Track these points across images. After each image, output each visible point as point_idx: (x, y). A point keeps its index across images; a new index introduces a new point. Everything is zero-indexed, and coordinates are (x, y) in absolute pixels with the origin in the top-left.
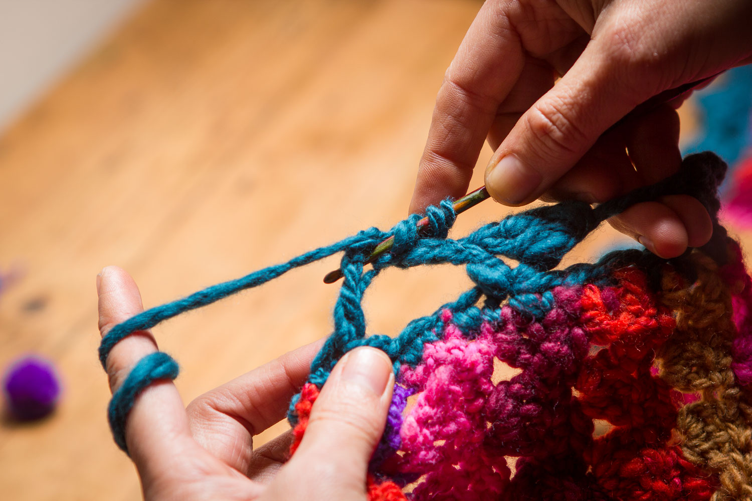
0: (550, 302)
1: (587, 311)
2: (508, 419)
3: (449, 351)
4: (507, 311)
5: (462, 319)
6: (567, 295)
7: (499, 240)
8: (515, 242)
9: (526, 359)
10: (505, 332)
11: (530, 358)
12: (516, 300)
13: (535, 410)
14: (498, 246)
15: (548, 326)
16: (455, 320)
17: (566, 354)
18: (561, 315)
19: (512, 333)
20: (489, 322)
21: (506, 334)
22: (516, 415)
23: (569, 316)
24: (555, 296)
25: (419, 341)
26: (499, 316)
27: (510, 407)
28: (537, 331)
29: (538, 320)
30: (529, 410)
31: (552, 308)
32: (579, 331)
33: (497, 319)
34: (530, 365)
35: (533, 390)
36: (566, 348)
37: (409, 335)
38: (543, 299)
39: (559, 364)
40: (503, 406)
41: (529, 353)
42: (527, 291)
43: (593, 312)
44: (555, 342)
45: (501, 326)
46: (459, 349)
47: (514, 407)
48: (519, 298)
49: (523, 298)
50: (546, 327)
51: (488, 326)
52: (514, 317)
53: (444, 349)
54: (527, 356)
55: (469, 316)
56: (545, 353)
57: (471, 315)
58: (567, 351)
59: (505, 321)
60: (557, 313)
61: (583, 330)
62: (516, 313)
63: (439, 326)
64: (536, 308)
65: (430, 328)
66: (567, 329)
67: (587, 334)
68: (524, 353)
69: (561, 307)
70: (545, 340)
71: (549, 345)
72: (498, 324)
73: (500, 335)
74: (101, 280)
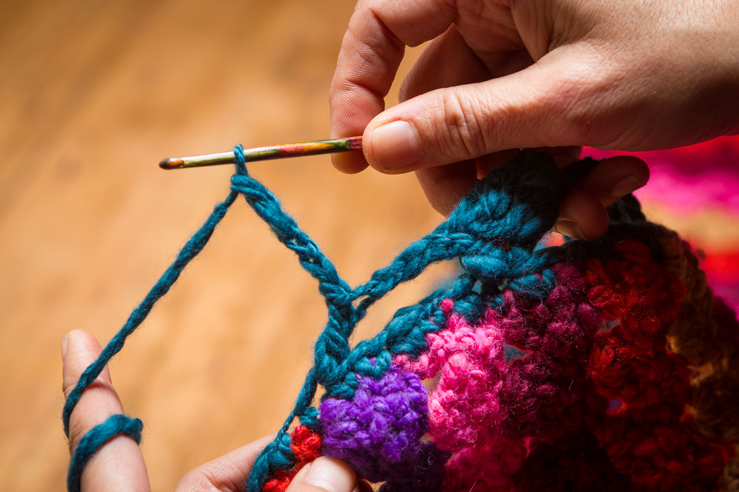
0: (551, 280)
1: (594, 286)
2: (524, 401)
4: (510, 294)
6: (569, 272)
9: (535, 341)
10: (510, 316)
11: (539, 339)
12: (516, 283)
13: (551, 390)
15: (552, 305)
19: (516, 317)
20: (493, 308)
21: (512, 318)
22: (533, 396)
23: (573, 293)
24: (556, 275)
25: (418, 331)
26: (502, 301)
27: (526, 388)
28: (543, 312)
29: (542, 301)
30: (545, 390)
31: (554, 286)
32: (587, 307)
33: (500, 303)
34: (540, 346)
35: (548, 371)
36: (574, 325)
38: (544, 278)
39: (569, 343)
40: (519, 388)
42: (527, 273)
44: (562, 321)
45: (506, 310)
46: (469, 336)
47: (530, 388)
50: (550, 307)
51: (492, 311)
52: (516, 300)
53: (454, 338)
54: (536, 337)
55: (471, 303)
56: (553, 333)
57: (473, 301)
58: (575, 328)
59: (508, 306)
60: (560, 290)
61: (591, 305)
62: (518, 297)
63: (438, 315)
64: (539, 289)
65: (426, 317)
66: (573, 306)
67: (597, 309)
68: (532, 335)
69: (564, 284)
70: (551, 320)
71: (556, 325)
72: (503, 309)
73: (506, 320)
74: (69, 341)
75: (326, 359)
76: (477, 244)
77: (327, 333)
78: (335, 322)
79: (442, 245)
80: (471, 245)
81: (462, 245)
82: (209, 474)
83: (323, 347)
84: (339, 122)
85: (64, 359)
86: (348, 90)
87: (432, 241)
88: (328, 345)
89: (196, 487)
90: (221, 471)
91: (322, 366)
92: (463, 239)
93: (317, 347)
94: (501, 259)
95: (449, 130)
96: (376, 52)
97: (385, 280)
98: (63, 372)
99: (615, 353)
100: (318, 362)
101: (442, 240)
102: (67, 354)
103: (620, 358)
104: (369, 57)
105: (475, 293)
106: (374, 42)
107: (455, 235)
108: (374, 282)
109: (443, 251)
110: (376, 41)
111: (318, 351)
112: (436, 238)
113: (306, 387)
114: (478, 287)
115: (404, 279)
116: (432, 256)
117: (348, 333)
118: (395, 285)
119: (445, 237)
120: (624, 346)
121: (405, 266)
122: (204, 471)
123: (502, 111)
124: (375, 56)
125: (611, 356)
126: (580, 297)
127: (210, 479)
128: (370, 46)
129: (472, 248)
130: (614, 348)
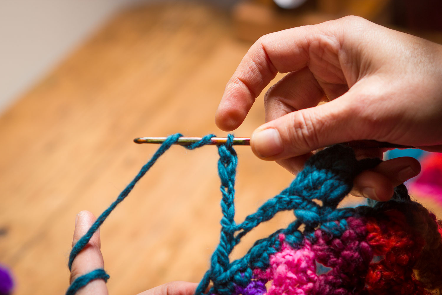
0: (345, 226)
1: (370, 232)
3: (284, 257)
4: (319, 233)
5: (291, 239)
6: (356, 222)
9: (333, 261)
10: (318, 245)
11: (336, 261)
12: (324, 226)
13: (343, 293)
15: (345, 241)
16: (287, 240)
17: (357, 257)
18: (352, 234)
19: (322, 245)
21: (319, 246)
23: (357, 234)
24: (348, 223)
25: (265, 255)
26: (314, 235)
27: (328, 290)
28: (338, 244)
29: (338, 237)
30: (339, 292)
31: (346, 229)
32: (364, 244)
33: (313, 237)
34: (336, 265)
35: (341, 280)
36: (357, 254)
37: (258, 251)
38: (341, 224)
40: (324, 290)
41: (335, 258)
42: (331, 220)
43: (374, 233)
44: (350, 251)
45: (315, 241)
46: (290, 255)
47: (330, 290)
48: (325, 224)
49: (328, 224)
50: (343, 241)
51: (307, 242)
52: (323, 235)
53: (281, 257)
54: (335, 259)
55: (296, 237)
56: (344, 257)
57: (297, 236)
58: (357, 256)
59: (317, 238)
60: (350, 232)
61: (368, 243)
62: (324, 234)
63: (277, 244)
64: (337, 230)
65: (271, 246)
66: (357, 242)
67: (371, 246)
68: (332, 258)
69: (353, 229)
70: (344, 249)
71: (346, 252)
72: (313, 239)
73: (316, 247)
75: (218, 266)
76: (305, 203)
77: (218, 250)
78: (223, 243)
79: (285, 202)
80: (301, 203)
81: (296, 203)
83: (216, 258)
84: (226, 98)
86: (236, 83)
87: (279, 199)
88: (219, 257)
91: (215, 270)
92: (297, 199)
93: (212, 259)
94: (316, 213)
95: (297, 132)
96: (258, 67)
97: (253, 221)
99: (381, 274)
100: (213, 267)
101: (284, 199)
102: (77, 226)
103: (384, 278)
104: (253, 69)
105: (300, 232)
106: (258, 62)
107: (292, 197)
108: (247, 222)
109: (286, 206)
110: (259, 61)
111: (213, 261)
112: (282, 198)
113: (203, 281)
114: (302, 228)
115: (263, 221)
116: (279, 208)
117: (230, 251)
118: (258, 224)
119: (286, 198)
120: (387, 271)
121: (264, 214)
123: (328, 117)
124: (256, 69)
125: (379, 276)
126: (362, 237)
128: (256, 63)
129: (302, 205)
130: (381, 272)
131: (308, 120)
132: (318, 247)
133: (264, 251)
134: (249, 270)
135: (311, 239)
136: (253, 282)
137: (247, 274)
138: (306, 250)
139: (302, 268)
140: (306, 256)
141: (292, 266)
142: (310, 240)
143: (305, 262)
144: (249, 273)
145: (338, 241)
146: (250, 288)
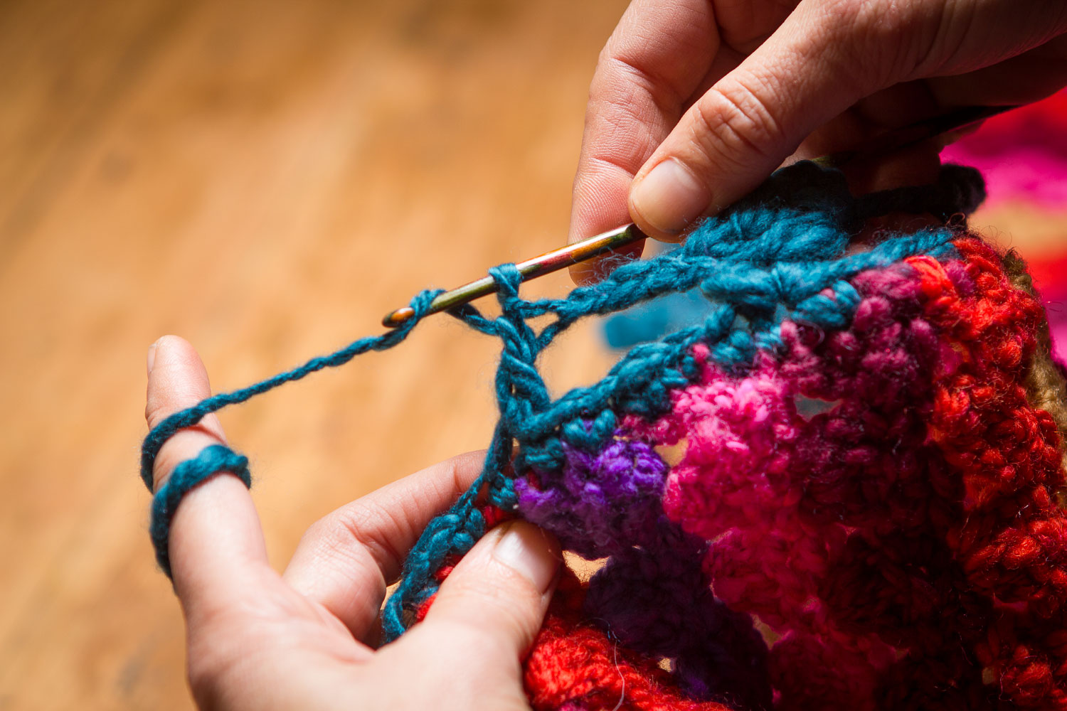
1: (935, 297)
2: (824, 472)
3: (711, 399)
4: (792, 329)
5: (725, 353)
7: (736, 244)
8: (760, 242)
10: (793, 360)
11: (850, 382)
12: (800, 310)
13: (866, 456)
14: (737, 252)
16: (714, 357)
18: (880, 306)
19: (805, 359)
20: (767, 351)
21: (797, 362)
22: (837, 466)
25: (657, 386)
26: (778, 336)
28: (847, 343)
29: (845, 328)
30: (857, 456)
32: (920, 325)
33: (776, 342)
34: (852, 391)
36: (901, 354)
41: (846, 376)
43: (943, 299)
44: (882, 351)
45: (785, 352)
48: (802, 306)
49: (807, 305)
50: (857, 333)
51: (764, 356)
52: (800, 333)
53: (704, 397)
55: (735, 347)
58: (903, 358)
59: (789, 342)
61: (930, 323)
63: (688, 363)
65: (672, 365)
66: (898, 326)
71: (873, 357)
72: (779, 349)
73: (788, 367)
74: (157, 350)
79: (672, 269)
82: (350, 523)
85: (149, 375)
89: (331, 540)
90: (366, 519)
98: (148, 391)
99: (971, 395)
101: (674, 264)
102: (154, 368)
103: (979, 405)
109: (672, 278)
112: (666, 261)
119: (678, 262)
122: (343, 518)
125: (965, 403)
127: (352, 530)
130: (968, 391)
131: (739, 91)
132: (794, 367)
133: (653, 376)
134: (607, 414)
135: (775, 350)
136: (620, 445)
137: (600, 423)
138: (765, 376)
139: (760, 423)
140: (766, 393)
141: (735, 419)
142: (772, 352)
143: (764, 407)
144: (606, 420)
145: (845, 336)
146: (611, 456)
